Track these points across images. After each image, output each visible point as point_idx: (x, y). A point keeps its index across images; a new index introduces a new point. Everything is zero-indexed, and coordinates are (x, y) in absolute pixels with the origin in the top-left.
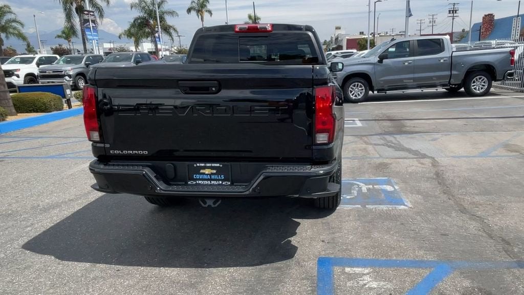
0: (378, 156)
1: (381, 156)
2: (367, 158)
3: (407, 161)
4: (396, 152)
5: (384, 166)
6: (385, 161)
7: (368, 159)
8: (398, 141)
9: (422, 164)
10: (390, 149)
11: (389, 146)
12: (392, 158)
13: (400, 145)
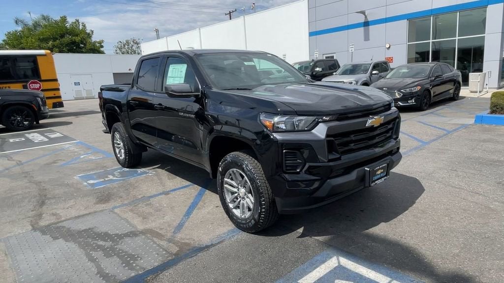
0: (116, 210)
1: (112, 211)
2: (130, 204)
3: (74, 213)
4: (91, 226)
5: (103, 199)
6: (103, 205)
7: (126, 202)
8: (92, 260)
9: (53, 214)
10: (103, 229)
11: (105, 236)
12: (95, 212)
13: (84, 246)
